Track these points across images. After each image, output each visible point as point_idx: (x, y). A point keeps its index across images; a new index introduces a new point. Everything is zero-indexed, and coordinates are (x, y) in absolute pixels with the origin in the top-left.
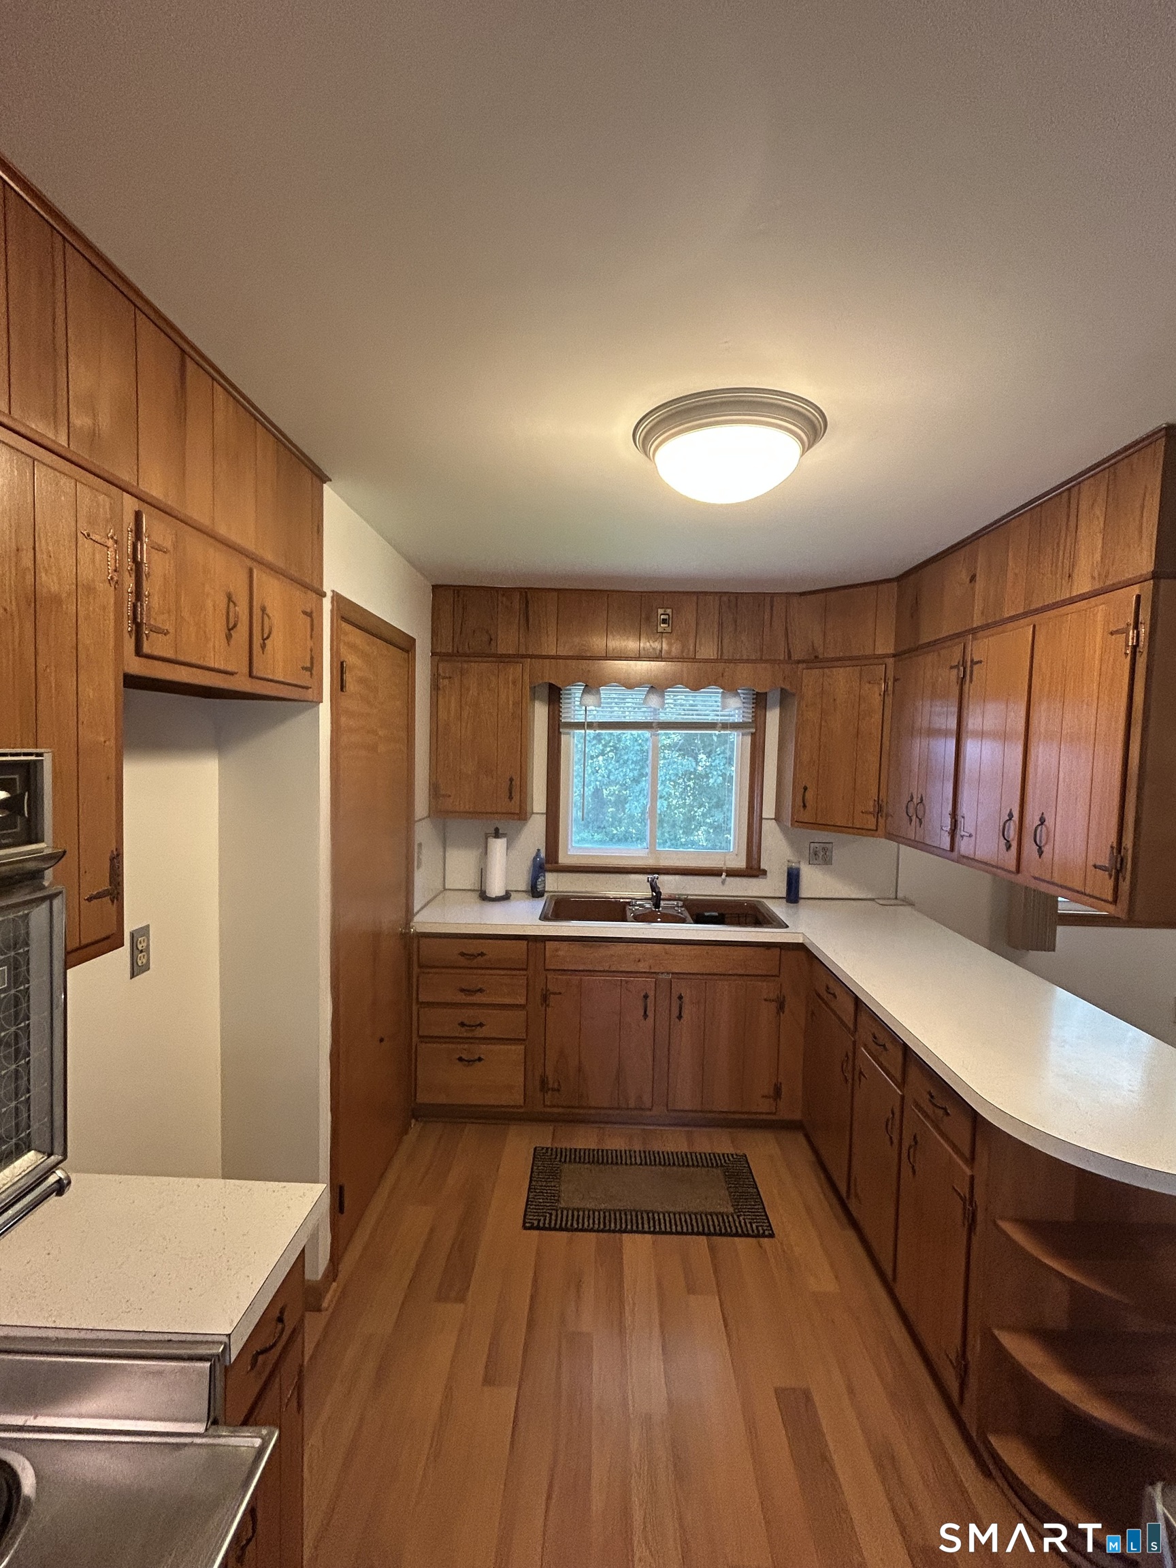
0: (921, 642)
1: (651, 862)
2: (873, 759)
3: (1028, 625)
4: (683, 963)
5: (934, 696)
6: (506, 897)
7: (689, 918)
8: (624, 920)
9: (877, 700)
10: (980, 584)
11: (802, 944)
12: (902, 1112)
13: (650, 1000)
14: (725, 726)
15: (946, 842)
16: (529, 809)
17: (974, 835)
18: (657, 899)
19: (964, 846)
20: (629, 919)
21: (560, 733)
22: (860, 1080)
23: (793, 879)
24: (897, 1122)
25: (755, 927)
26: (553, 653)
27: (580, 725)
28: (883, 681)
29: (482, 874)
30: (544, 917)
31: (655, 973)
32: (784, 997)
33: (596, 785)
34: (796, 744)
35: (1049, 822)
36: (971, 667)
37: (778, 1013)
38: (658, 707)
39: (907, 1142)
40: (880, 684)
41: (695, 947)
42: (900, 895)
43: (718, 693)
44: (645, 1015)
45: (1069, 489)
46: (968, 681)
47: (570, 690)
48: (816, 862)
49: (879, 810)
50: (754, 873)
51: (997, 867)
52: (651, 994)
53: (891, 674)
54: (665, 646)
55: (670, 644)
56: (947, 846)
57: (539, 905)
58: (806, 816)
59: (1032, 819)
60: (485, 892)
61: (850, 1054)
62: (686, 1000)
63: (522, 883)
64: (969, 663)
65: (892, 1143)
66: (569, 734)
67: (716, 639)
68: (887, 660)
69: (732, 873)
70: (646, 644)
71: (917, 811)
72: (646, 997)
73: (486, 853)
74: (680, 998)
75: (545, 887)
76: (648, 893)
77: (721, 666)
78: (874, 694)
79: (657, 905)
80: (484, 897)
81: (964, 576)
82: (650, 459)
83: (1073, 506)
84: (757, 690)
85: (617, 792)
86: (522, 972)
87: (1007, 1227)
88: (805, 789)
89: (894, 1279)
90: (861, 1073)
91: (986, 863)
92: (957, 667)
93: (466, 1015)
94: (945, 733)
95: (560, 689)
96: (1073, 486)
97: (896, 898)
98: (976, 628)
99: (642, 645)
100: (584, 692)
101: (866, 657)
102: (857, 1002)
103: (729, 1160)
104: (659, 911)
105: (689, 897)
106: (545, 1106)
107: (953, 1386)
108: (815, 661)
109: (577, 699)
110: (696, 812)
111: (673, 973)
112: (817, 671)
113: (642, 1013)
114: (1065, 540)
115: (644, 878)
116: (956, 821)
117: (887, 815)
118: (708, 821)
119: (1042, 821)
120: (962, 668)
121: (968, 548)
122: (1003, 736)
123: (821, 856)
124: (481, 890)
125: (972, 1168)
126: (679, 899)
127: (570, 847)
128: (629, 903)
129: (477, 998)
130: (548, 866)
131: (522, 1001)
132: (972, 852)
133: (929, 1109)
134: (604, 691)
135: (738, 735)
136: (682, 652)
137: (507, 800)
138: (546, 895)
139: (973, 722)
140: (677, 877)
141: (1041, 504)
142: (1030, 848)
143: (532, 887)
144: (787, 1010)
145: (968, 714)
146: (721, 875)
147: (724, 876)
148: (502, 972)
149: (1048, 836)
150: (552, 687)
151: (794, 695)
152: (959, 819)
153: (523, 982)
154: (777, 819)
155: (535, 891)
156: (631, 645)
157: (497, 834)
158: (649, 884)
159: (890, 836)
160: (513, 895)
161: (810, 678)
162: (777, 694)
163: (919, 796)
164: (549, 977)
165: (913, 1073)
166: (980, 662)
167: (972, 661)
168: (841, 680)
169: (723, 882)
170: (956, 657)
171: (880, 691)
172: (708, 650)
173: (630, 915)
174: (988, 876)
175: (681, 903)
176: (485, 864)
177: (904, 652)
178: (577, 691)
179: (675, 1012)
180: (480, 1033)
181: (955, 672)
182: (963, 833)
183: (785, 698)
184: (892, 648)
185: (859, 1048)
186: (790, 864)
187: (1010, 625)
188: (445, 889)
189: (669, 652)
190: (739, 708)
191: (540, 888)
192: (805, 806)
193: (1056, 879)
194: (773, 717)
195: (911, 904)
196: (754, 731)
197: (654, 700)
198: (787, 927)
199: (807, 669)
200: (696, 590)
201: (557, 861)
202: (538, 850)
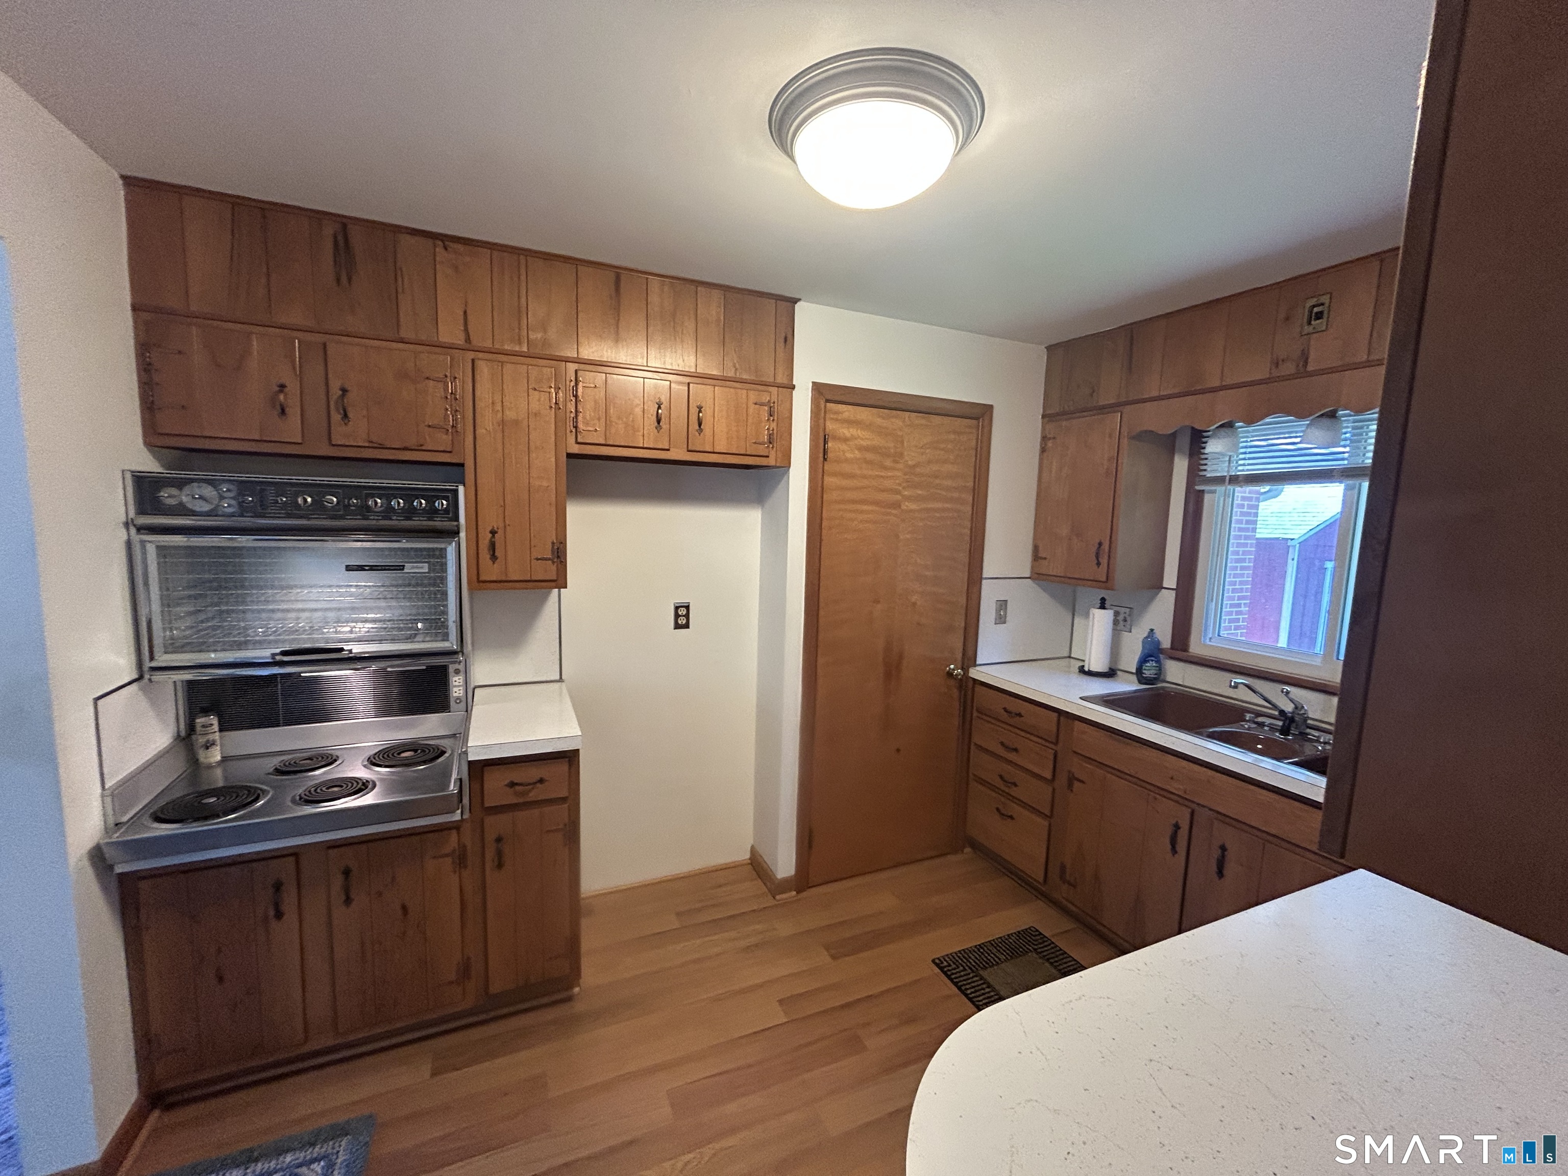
13: (1182, 837)
21: (1204, 490)
26: (1155, 392)
27: (1220, 480)
31: (1192, 801)
44: (1173, 850)
52: (1184, 827)
54: (1313, 354)
55: (1321, 348)
62: (1231, 855)
66: (1214, 492)
72: (1177, 826)
74: (1223, 848)
86: (1052, 746)
93: (1005, 769)
99: (1275, 359)
106: (1062, 896)
111: (1215, 811)
113: (1170, 845)
129: (1012, 756)
131: (1049, 776)
136: (1344, 354)
137: (1094, 565)
138: (1159, 685)
148: (1036, 740)
150: (1194, 432)
153: (1051, 755)
155: (1140, 676)
157: (1102, 605)
179: (1214, 865)
180: (1014, 791)
188: (1070, 657)
189: (1319, 360)
191: (1147, 673)
197: (1320, 436)
200: (1372, 252)
201: (1185, 648)
202: (1152, 630)
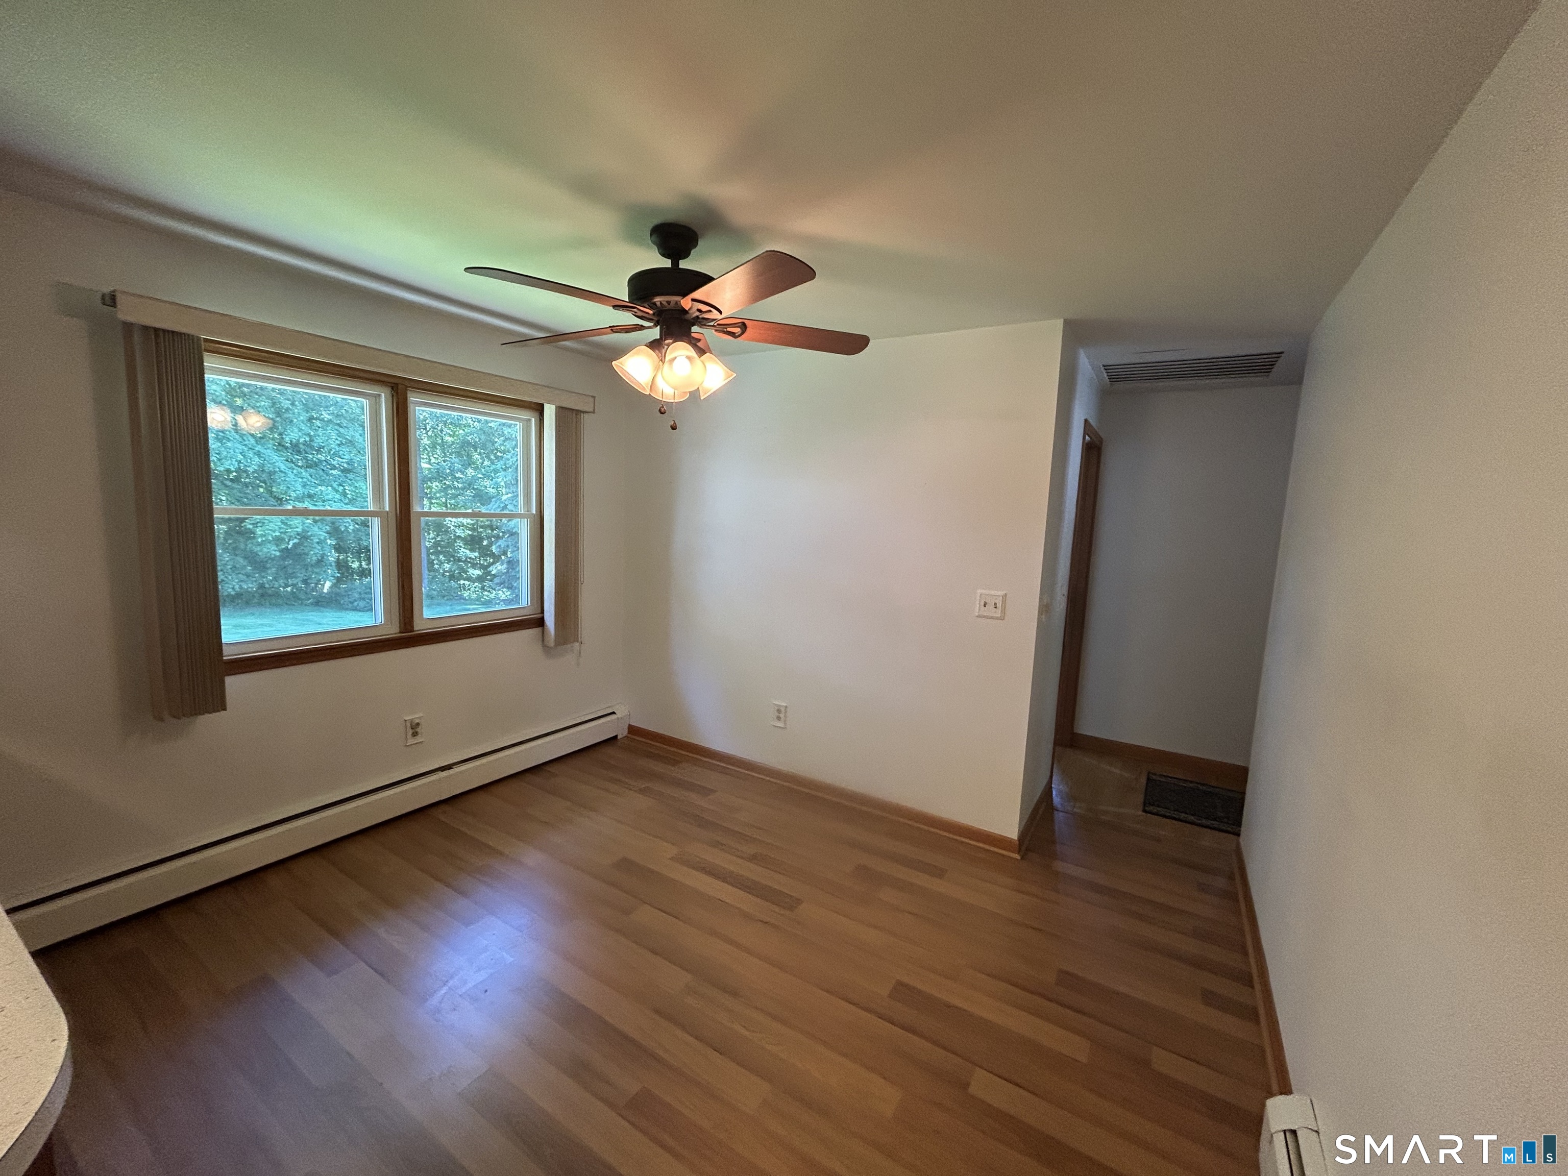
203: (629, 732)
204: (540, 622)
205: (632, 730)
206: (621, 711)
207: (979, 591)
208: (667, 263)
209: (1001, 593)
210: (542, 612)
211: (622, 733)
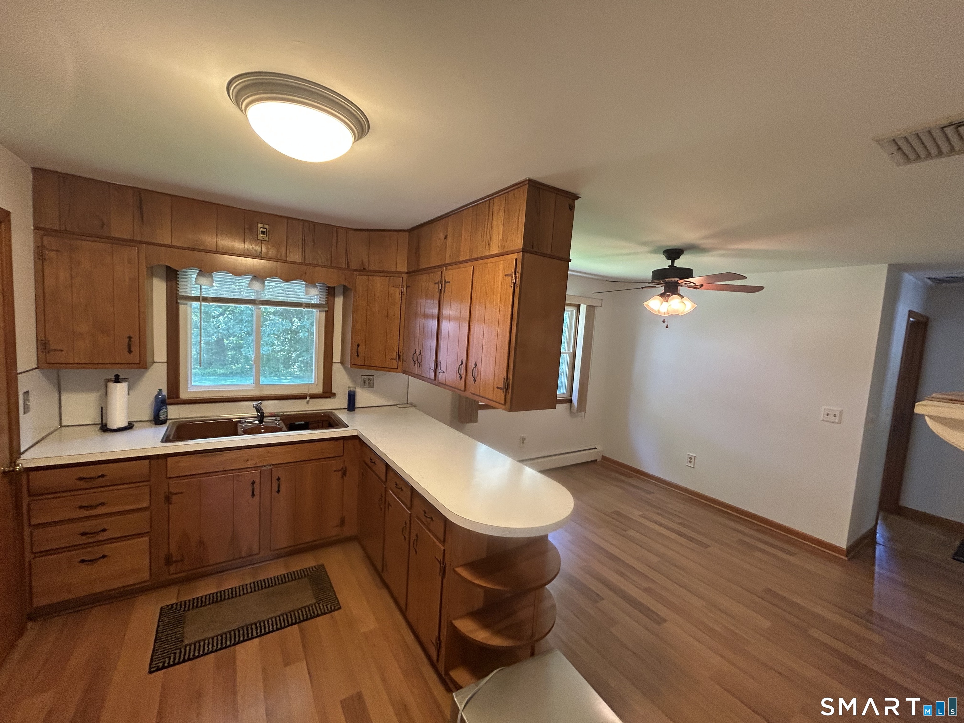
0: (421, 268)
1: (257, 393)
2: (396, 328)
3: (471, 266)
4: (280, 457)
5: (427, 297)
6: (130, 427)
7: (285, 428)
8: (236, 434)
9: (398, 296)
10: (449, 240)
11: (357, 436)
12: (410, 523)
13: (257, 486)
14: (308, 305)
15: (432, 375)
16: (149, 360)
17: (445, 371)
18: (261, 417)
19: (441, 377)
20: (239, 434)
21: (178, 303)
22: (388, 508)
23: (352, 397)
24: (408, 529)
25: (329, 429)
26: (168, 242)
27: (196, 299)
28: (401, 286)
29: (103, 411)
30: (166, 439)
31: (260, 466)
32: (346, 467)
33: (218, 336)
34: (353, 320)
35: (479, 366)
36: (445, 284)
37: (342, 477)
38: (259, 290)
39: (413, 537)
40: (399, 288)
41: (289, 446)
42: (409, 402)
43: (303, 284)
44: (253, 495)
45: (489, 200)
46: (443, 291)
47: (186, 272)
48: (365, 387)
49: (399, 358)
50: (328, 395)
51: (456, 388)
52: (257, 481)
53: (405, 284)
54: (264, 250)
55: (267, 249)
56: (432, 376)
57: (162, 430)
58: (359, 361)
59: (471, 365)
60: (106, 425)
61: (384, 495)
62: (282, 480)
63: (146, 413)
64: (443, 282)
65: (405, 540)
66: (186, 304)
67: (300, 250)
68: (403, 275)
69: (313, 397)
70: (249, 246)
71: (418, 358)
72: (253, 483)
73: (106, 394)
74: (279, 479)
75: (167, 416)
76: (255, 414)
77: (304, 268)
78: (397, 293)
79: (261, 421)
80: (105, 429)
81: (442, 236)
82: (242, 111)
83: (491, 209)
84: (328, 285)
85: (235, 342)
86: (146, 483)
87: (460, 570)
88: (358, 345)
89: (406, 609)
90: (389, 504)
91: (451, 387)
92: (438, 283)
93: (87, 526)
94: (432, 317)
95: (177, 271)
96: (491, 199)
97: (407, 403)
98: (447, 264)
99: (246, 246)
100: (199, 275)
101: (391, 272)
102: (387, 466)
103: (313, 570)
104: (262, 425)
105: (285, 413)
106: (170, 575)
107: (434, 654)
108: (363, 270)
109: (193, 279)
110: (292, 354)
111: (272, 465)
112: (365, 277)
113: (251, 493)
114: (487, 225)
115: (251, 403)
116: (437, 364)
117: (403, 360)
118: (300, 359)
119: (476, 365)
120: (440, 285)
121: (443, 220)
122: (459, 319)
123: (368, 384)
124: (102, 424)
125: (443, 546)
126: (278, 416)
127: (189, 386)
128: (240, 422)
129: (99, 511)
130: (168, 401)
131: (145, 504)
132: (444, 381)
133: (423, 519)
134: (216, 275)
135: (317, 312)
136: (277, 255)
137: (127, 354)
138: (168, 422)
139: (446, 312)
140: (276, 402)
141: (477, 205)
142: (470, 379)
143: (154, 418)
144: (348, 474)
145: (443, 308)
146: (306, 398)
147: (308, 399)
148: (126, 486)
149: (478, 372)
150: (168, 268)
151: (351, 290)
152: (439, 363)
153: (147, 490)
154: (342, 363)
155: (157, 421)
156: (238, 245)
157: (117, 380)
158: (254, 408)
159: (404, 372)
160: (135, 424)
161: (361, 281)
162: (342, 289)
163: (419, 351)
164: (171, 482)
165: (416, 502)
166: (449, 282)
167: (445, 281)
168: (379, 283)
169: (308, 402)
170: (438, 279)
171: (400, 291)
172: (295, 256)
173: (240, 430)
174: (450, 392)
175: (278, 418)
176: (106, 403)
177: (413, 272)
178: (193, 274)
179: (275, 488)
180: (103, 536)
181: (437, 285)
182: (440, 371)
183: (346, 291)
184: (406, 269)
185: (388, 491)
186: (349, 389)
187: (462, 265)
188: (61, 427)
189: (267, 254)
190: (318, 295)
191: (162, 417)
192: (358, 356)
193: (481, 394)
194: (339, 302)
195: (415, 406)
196: (327, 309)
197: (257, 285)
198: (348, 426)
199: (359, 275)
200: (286, 215)
201: (178, 397)
202: (160, 390)
203: (602, 459)
204: (570, 401)
205: (604, 458)
206: (600, 448)
207: (823, 407)
208: (669, 262)
209: (840, 409)
210: (571, 396)
211: (599, 459)
